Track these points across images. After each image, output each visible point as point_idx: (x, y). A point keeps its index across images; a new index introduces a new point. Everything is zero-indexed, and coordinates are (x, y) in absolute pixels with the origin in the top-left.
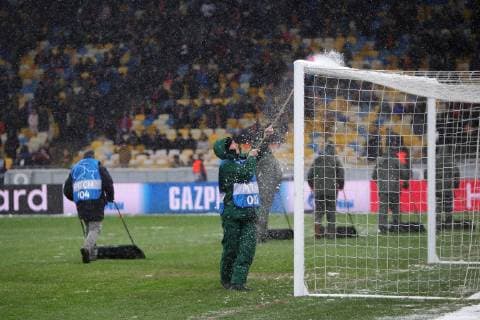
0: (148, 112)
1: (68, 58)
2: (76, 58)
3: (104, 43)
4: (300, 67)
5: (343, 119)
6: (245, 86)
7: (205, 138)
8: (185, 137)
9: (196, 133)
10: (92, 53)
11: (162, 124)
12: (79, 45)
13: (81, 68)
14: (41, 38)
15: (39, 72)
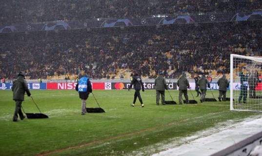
0: (197, 66)
1: (179, 53)
2: (180, 53)
3: (187, 49)
4: (232, 56)
5: (245, 68)
6: (220, 60)
7: (211, 72)
8: (206, 72)
9: (209, 71)
10: (184, 52)
11: (201, 69)
12: (181, 49)
13: (182, 55)
14: (172, 48)
15: (172, 56)
